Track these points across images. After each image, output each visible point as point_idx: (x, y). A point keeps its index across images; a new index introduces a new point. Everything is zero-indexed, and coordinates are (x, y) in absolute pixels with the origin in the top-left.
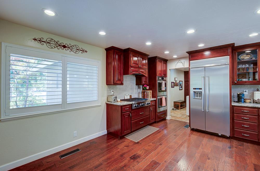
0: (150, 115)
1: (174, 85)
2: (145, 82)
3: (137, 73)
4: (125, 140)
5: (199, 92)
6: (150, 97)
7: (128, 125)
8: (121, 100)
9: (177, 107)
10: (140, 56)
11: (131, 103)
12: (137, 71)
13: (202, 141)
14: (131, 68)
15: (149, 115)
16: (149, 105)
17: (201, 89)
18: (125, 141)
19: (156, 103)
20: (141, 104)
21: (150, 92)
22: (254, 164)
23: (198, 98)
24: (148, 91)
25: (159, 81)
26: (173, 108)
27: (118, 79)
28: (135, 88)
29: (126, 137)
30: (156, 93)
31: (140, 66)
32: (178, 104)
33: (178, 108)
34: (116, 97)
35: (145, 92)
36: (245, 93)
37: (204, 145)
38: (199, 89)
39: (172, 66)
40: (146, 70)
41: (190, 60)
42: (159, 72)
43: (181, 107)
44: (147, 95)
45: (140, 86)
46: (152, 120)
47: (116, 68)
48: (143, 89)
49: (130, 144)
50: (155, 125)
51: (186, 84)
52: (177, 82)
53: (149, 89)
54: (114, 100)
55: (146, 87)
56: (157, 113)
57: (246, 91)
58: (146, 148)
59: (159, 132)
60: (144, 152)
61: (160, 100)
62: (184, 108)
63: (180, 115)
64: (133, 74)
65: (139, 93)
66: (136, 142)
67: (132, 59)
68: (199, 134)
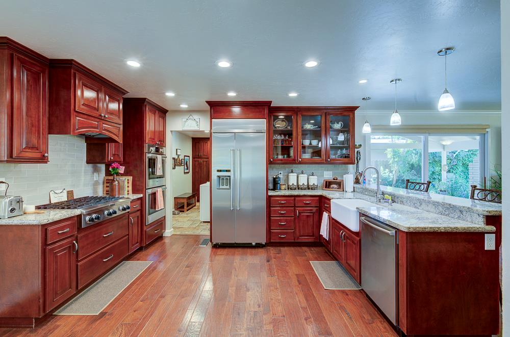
0: (128, 235)
1: (177, 163)
2: (114, 155)
3: (93, 132)
4: (58, 323)
5: (225, 176)
6: (128, 191)
7: (67, 275)
8: (38, 208)
9: (180, 208)
10: (103, 89)
11: (77, 212)
12: (93, 126)
13: (233, 263)
14: (76, 116)
15: (125, 236)
16: (128, 210)
17: (229, 171)
18: (58, 326)
19: (142, 205)
20: (106, 212)
21: (128, 180)
22: (296, 275)
23: (225, 187)
24: (123, 178)
25: (150, 155)
26: (174, 210)
27: (27, 143)
28: (83, 171)
29: (60, 312)
30: (142, 183)
31: (103, 115)
32: (182, 201)
33: (182, 210)
34: (20, 201)
35: (113, 180)
36: (280, 176)
37: (237, 269)
38: (227, 171)
39: (176, 125)
40: (118, 126)
41: (211, 118)
42: (149, 135)
43: (187, 207)
44: (121, 188)
45: (99, 165)
46: (133, 245)
47: (20, 108)
48: (108, 173)
49: (78, 329)
50: (141, 255)
51: (195, 161)
52: (181, 157)
53: (126, 173)
54: (12, 210)
55: (117, 168)
56: (145, 227)
57: (281, 173)
58: (128, 320)
59: (153, 270)
60: (123, 333)
61: (151, 196)
62: (193, 207)
63: (189, 222)
64: (81, 135)
65: (96, 184)
66: (97, 314)
67: (79, 93)
68: (226, 251)
